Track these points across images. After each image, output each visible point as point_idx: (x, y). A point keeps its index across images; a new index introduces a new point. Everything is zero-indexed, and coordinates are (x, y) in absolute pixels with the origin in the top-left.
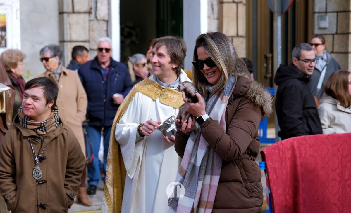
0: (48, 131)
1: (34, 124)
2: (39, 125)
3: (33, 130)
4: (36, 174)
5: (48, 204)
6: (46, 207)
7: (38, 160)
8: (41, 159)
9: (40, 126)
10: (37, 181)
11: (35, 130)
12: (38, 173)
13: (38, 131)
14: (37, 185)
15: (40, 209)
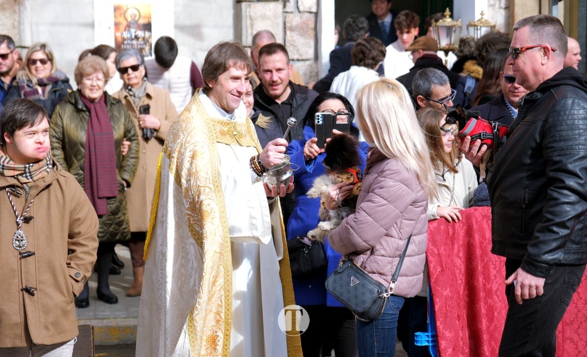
0: (35, 178)
1: (14, 167)
2: (22, 170)
3: (13, 176)
4: (17, 242)
5: (38, 288)
6: (35, 292)
7: (21, 222)
8: (27, 220)
9: (23, 172)
10: (20, 254)
11: (16, 177)
12: (22, 241)
13: (20, 177)
14: (20, 259)
15: (26, 295)
